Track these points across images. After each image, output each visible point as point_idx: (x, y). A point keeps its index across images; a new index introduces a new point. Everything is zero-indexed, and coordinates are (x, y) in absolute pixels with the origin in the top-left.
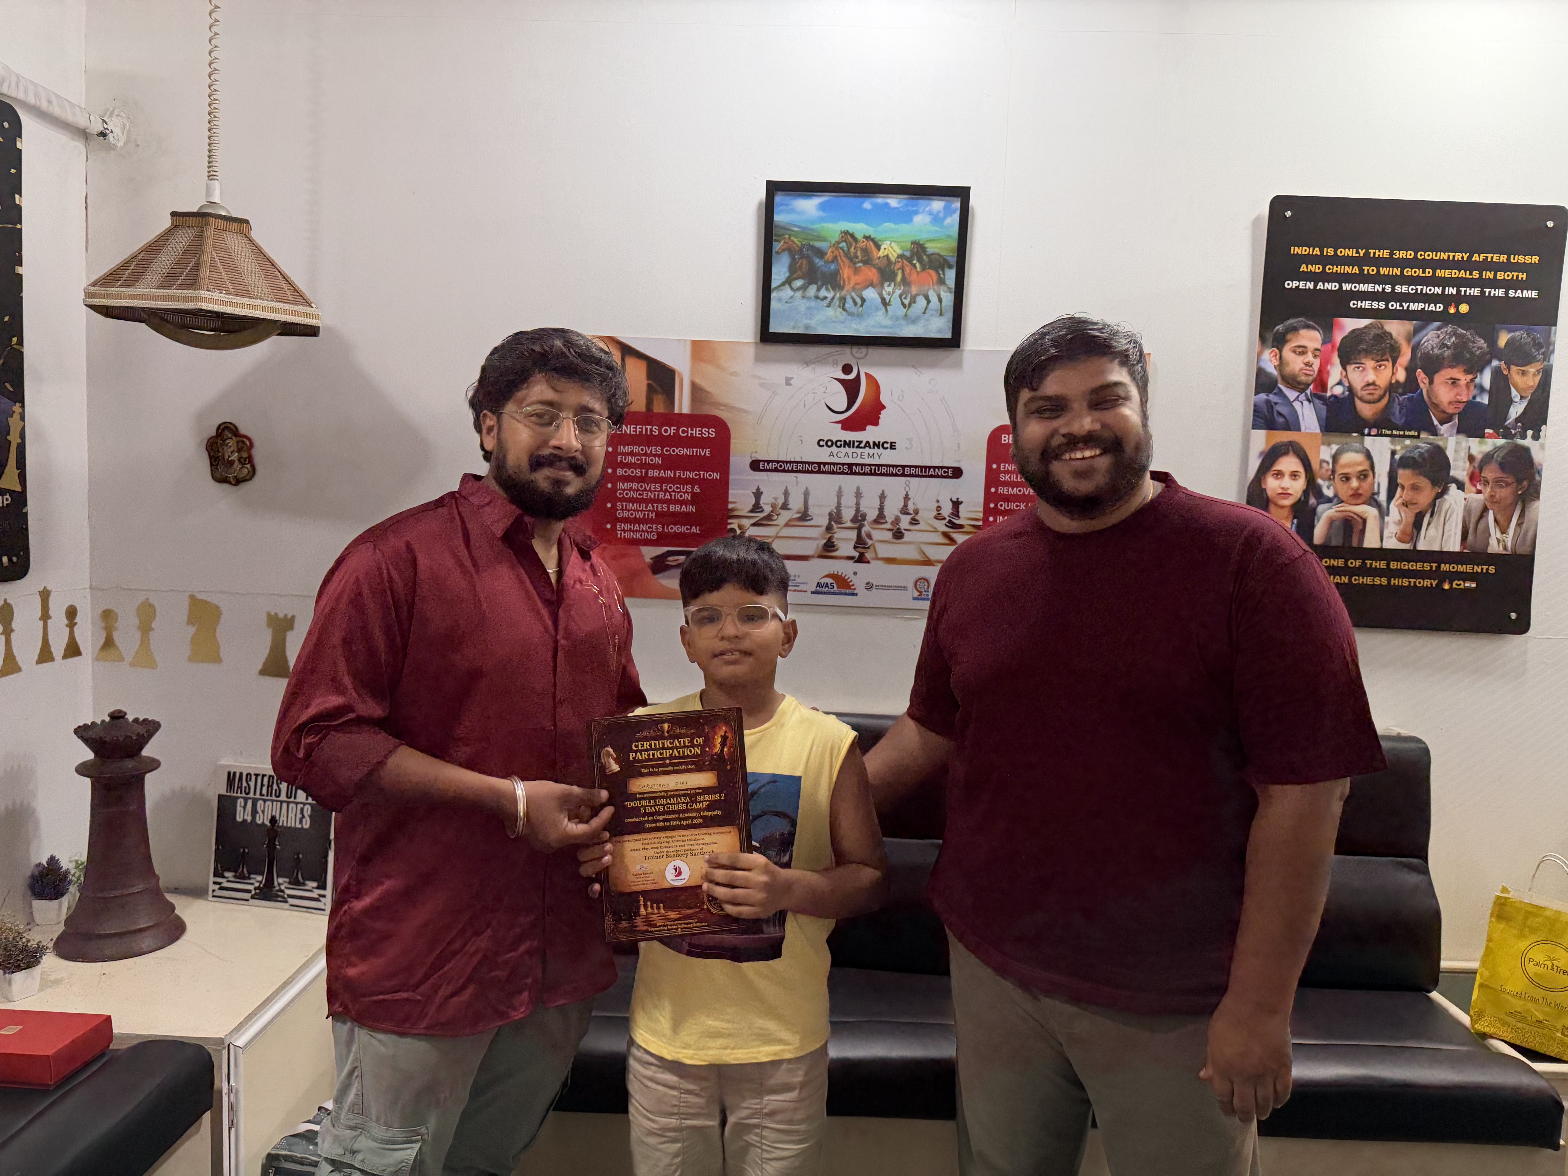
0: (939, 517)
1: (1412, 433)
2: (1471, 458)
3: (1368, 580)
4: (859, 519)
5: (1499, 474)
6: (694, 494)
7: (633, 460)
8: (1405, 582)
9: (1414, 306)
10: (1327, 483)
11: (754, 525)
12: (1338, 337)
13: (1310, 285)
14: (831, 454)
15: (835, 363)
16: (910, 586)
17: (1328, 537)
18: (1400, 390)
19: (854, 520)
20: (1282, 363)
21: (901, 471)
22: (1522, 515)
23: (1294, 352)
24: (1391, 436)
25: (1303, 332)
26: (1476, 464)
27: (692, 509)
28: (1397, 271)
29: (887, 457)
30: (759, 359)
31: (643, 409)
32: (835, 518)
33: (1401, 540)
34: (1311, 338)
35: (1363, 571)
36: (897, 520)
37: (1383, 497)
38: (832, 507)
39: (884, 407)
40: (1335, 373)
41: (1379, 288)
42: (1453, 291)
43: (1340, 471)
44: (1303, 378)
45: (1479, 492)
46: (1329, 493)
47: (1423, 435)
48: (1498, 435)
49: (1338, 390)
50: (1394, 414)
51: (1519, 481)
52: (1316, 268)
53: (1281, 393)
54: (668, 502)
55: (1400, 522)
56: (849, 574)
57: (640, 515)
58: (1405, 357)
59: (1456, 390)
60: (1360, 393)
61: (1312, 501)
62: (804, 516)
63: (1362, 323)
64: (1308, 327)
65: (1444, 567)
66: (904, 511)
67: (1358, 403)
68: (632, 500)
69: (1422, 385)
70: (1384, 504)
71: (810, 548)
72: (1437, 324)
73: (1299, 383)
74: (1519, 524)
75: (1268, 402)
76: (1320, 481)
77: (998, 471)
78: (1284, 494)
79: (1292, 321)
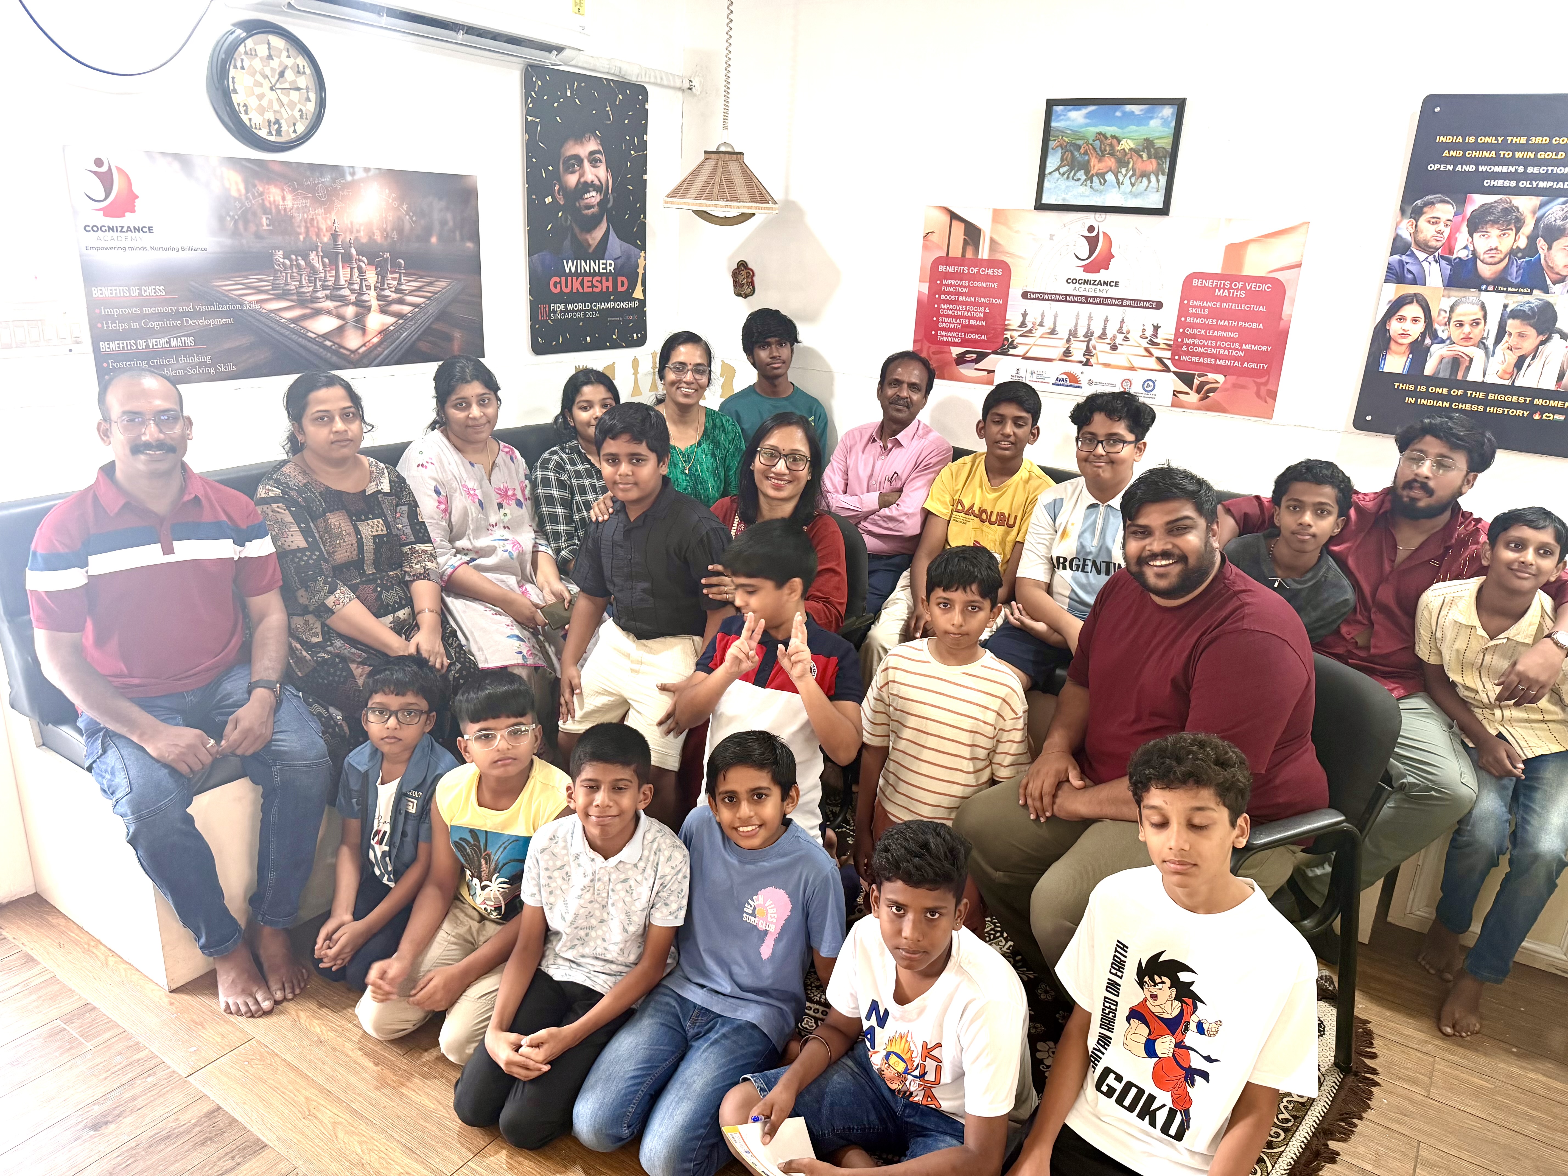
0: (1143, 337)
1: (1525, 290)
4: (1089, 335)
6: (985, 314)
7: (952, 289)
9: (1543, 184)
10: (1443, 328)
11: (1020, 336)
12: (1469, 209)
14: (1075, 289)
15: (1083, 224)
18: (1520, 255)
19: (1085, 336)
20: (1416, 232)
21: (1121, 303)
23: (1429, 222)
24: (1506, 292)
27: (983, 323)
29: (1112, 292)
30: (1034, 221)
32: (1073, 334)
33: (1502, 377)
35: (1463, 399)
36: (1115, 337)
37: (1490, 342)
38: (1071, 326)
39: (1113, 257)
43: (1455, 318)
44: (1433, 243)
46: (1443, 335)
47: (1536, 292)
49: (1463, 254)
50: (1511, 275)
52: (1459, 154)
53: (1413, 255)
55: (1503, 362)
56: (1078, 372)
57: (952, 326)
58: (1529, 227)
60: (1484, 256)
62: (1053, 332)
63: (1493, 198)
64: (1443, 202)
65: (1537, 402)
66: (1120, 331)
67: (1480, 264)
69: (1540, 251)
70: (1491, 347)
71: (1054, 354)
72: (1562, 200)
73: (1430, 247)
75: (1401, 262)
76: (1436, 326)
77: (1188, 306)
78: (1405, 335)
79: (1430, 197)
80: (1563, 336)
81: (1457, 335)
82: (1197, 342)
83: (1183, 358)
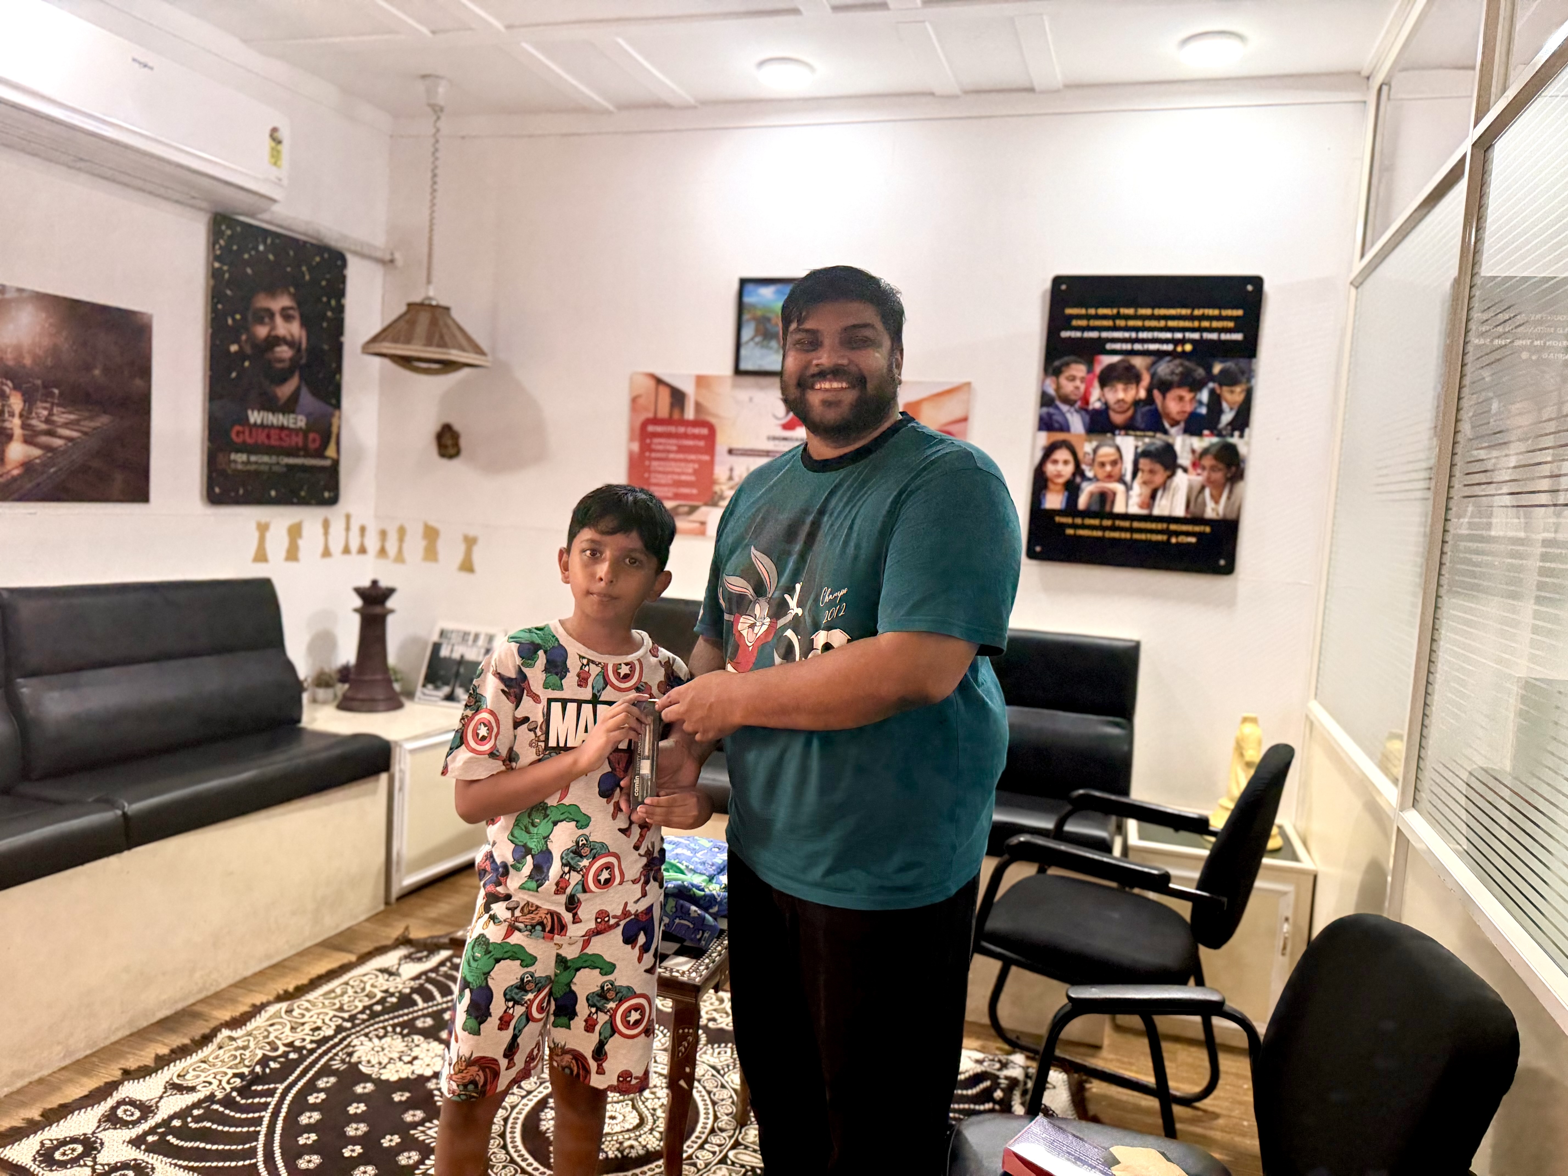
1: (1150, 434)
2: (1193, 451)
3: (1117, 535)
5: (1213, 462)
6: (694, 469)
7: (661, 447)
8: (1144, 537)
9: (1152, 347)
10: (1089, 468)
12: (1098, 369)
13: (1078, 334)
14: (775, 445)
17: (1089, 504)
18: (1142, 405)
20: (1058, 387)
22: (1231, 492)
23: (1067, 379)
24: (1135, 435)
25: (1073, 366)
26: (1197, 455)
27: (693, 478)
28: (1139, 323)
31: (667, 416)
33: (1141, 508)
34: (1079, 370)
35: (1113, 528)
37: (1128, 477)
40: (1096, 393)
41: (1127, 335)
42: (1179, 335)
43: (1099, 459)
45: (1199, 475)
46: (1090, 474)
47: (1159, 435)
48: (1213, 435)
49: (1098, 405)
50: (1137, 420)
51: (1229, 468)
52: (1083, 323)
53: (1057, 408)
54: (680, 474)
55: (1140, 495)
58: (1146, 381)
59: (1181, 404)
60: (1114, 406)
61: (1078, 480)
63: (1115, 359)
64: (1076, 362)
67: (1111, 413)
68: (660, 472)
69: (1157, 401)
72: (1168, 358)
73: (1070, 400)
74: (1229, 498)
75: (1049, 414)
76: (1084, 467)
78: (1059, 476)
79: (1066, 359)
80: (1185, 470)
81: (1101, 474)
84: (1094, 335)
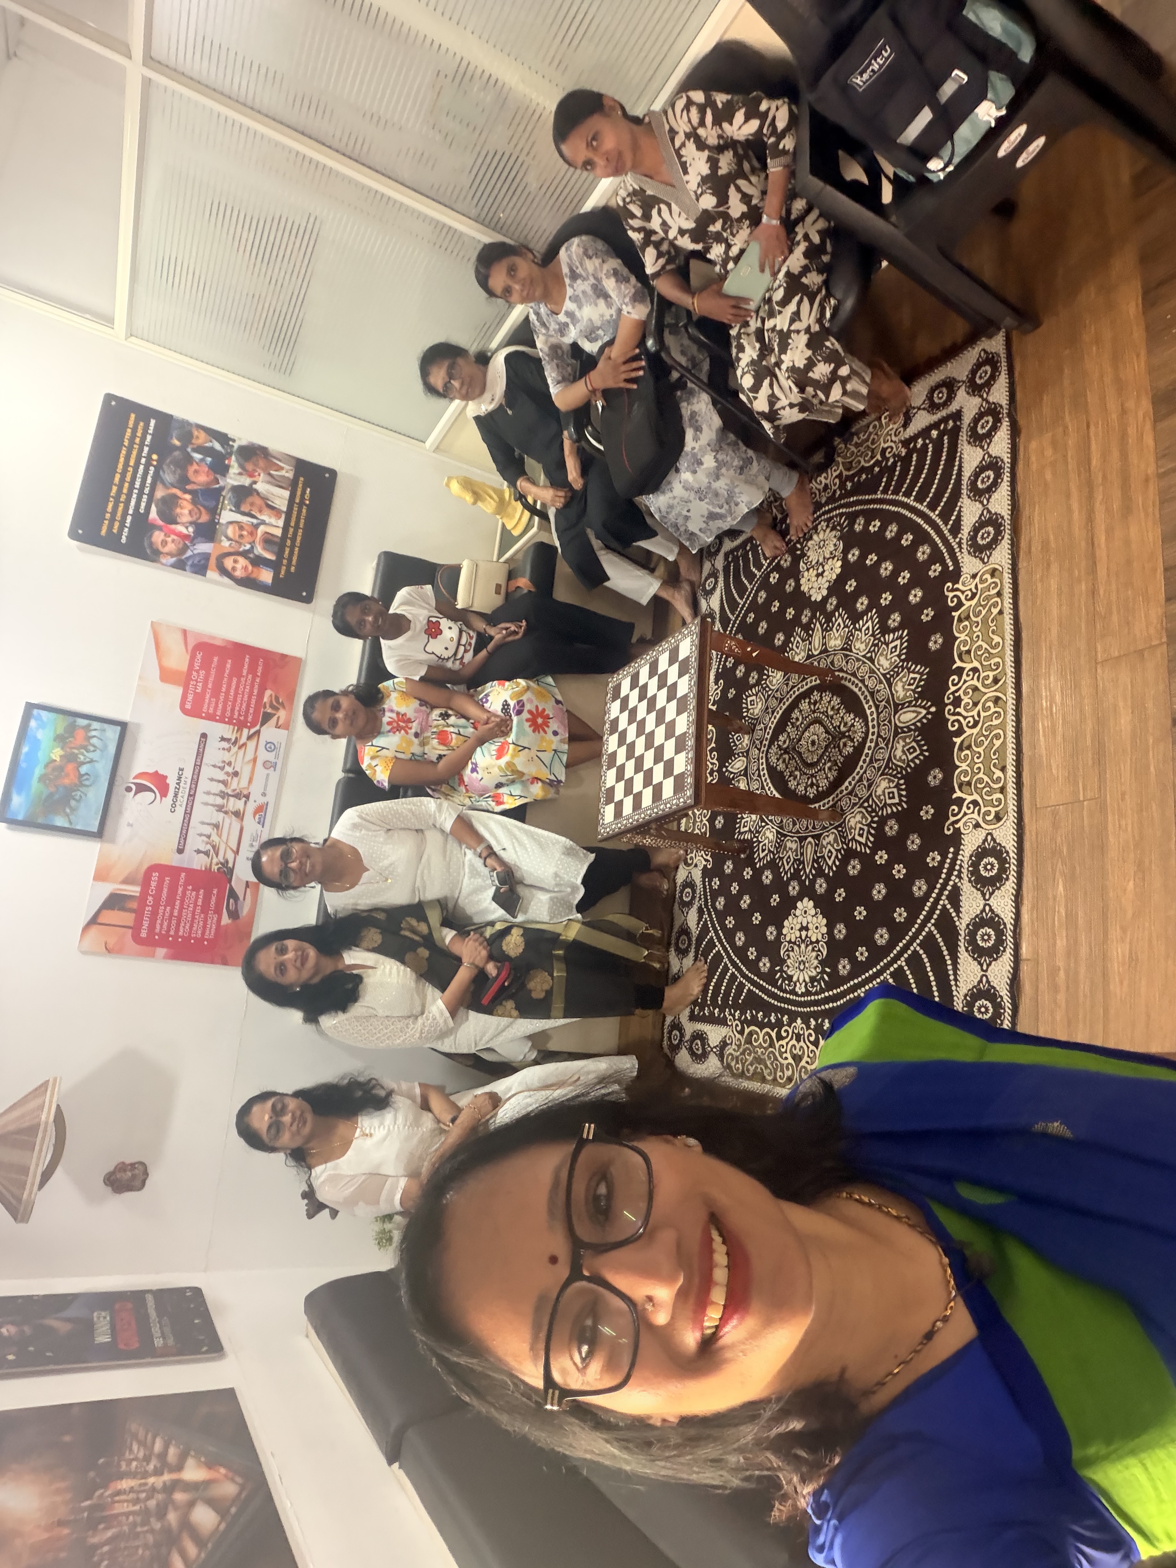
0: (229, 750)
1: (221, 499)
2: (240, 474)
3: (299, 539)
4: (223, 795)
5: (251, 463)
6: (193, 890)
7: (166, 924)
8: (302, 521)
9: (149, 480)
10: (243, 546)
11: (217, 856)
12: (160, 523)
13: (126, 530)
14: (181, 805)
15: (124, 796)
16: (267, 771)
17: (273, 552)
18: (196, 499)
19: (223, 798)
20: (171, 554)
21: (198, 766)
22: (275, 458)
23: (164, 547)
24: (221, 509)
25: (154, 539)
26: (244, 472)
27: (202, 892)
28: (126, 485)
29: (188, 774)
30: (113, 841)
31: (134, 915)
32: (220, 808)
33: (280, 518)
34: (158, 537)
35: (294, 539)
36: (227, 774)
37: (255, 521)
38: (213, 810)
39: (156, 772)
41: (135, 496)
42: (143, 460)
43: (237, 538)
44: (181, 546)
45: (259, 475)
46: (248, 547)
47: (224, 493)
48: (229, 458)
51: (256, 454)
52: (117, 525)
53: (188, 558)
54: (196, 905)
55: (269, 516)
56: (255, 805)
57: (201, 923)
58: (178, 492)
59: (201, 472)
60: (194, 518)
61: (251, 556)
62: (216, 826)
63: (154, 508)
64: (151, 536)
65: (297, 501)
66: (222, 768)
67: (200, 521)
68: (191, 927)
69: (195, 488)
71: (236, 825)
72: (161, 473)
73: (184, 548)
74: (280, 460)
77: (207, 713)
78: (246, 568)
79: (146, 544)
80: (255, 482)
81: (248, 539)
82: (237, 708)
83: (250, 718)
84: (129, 519)
